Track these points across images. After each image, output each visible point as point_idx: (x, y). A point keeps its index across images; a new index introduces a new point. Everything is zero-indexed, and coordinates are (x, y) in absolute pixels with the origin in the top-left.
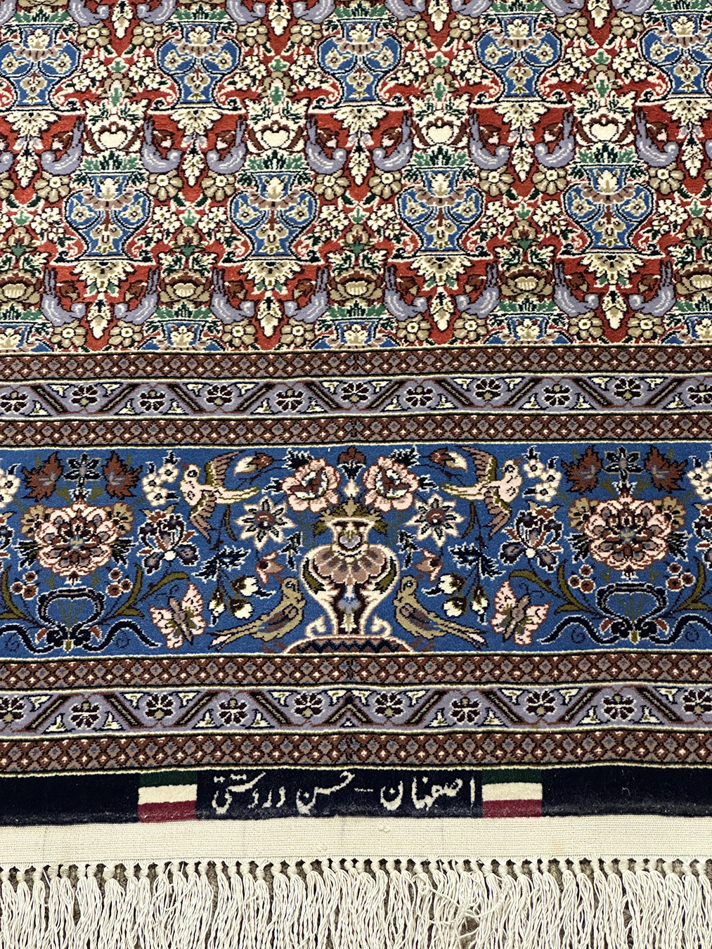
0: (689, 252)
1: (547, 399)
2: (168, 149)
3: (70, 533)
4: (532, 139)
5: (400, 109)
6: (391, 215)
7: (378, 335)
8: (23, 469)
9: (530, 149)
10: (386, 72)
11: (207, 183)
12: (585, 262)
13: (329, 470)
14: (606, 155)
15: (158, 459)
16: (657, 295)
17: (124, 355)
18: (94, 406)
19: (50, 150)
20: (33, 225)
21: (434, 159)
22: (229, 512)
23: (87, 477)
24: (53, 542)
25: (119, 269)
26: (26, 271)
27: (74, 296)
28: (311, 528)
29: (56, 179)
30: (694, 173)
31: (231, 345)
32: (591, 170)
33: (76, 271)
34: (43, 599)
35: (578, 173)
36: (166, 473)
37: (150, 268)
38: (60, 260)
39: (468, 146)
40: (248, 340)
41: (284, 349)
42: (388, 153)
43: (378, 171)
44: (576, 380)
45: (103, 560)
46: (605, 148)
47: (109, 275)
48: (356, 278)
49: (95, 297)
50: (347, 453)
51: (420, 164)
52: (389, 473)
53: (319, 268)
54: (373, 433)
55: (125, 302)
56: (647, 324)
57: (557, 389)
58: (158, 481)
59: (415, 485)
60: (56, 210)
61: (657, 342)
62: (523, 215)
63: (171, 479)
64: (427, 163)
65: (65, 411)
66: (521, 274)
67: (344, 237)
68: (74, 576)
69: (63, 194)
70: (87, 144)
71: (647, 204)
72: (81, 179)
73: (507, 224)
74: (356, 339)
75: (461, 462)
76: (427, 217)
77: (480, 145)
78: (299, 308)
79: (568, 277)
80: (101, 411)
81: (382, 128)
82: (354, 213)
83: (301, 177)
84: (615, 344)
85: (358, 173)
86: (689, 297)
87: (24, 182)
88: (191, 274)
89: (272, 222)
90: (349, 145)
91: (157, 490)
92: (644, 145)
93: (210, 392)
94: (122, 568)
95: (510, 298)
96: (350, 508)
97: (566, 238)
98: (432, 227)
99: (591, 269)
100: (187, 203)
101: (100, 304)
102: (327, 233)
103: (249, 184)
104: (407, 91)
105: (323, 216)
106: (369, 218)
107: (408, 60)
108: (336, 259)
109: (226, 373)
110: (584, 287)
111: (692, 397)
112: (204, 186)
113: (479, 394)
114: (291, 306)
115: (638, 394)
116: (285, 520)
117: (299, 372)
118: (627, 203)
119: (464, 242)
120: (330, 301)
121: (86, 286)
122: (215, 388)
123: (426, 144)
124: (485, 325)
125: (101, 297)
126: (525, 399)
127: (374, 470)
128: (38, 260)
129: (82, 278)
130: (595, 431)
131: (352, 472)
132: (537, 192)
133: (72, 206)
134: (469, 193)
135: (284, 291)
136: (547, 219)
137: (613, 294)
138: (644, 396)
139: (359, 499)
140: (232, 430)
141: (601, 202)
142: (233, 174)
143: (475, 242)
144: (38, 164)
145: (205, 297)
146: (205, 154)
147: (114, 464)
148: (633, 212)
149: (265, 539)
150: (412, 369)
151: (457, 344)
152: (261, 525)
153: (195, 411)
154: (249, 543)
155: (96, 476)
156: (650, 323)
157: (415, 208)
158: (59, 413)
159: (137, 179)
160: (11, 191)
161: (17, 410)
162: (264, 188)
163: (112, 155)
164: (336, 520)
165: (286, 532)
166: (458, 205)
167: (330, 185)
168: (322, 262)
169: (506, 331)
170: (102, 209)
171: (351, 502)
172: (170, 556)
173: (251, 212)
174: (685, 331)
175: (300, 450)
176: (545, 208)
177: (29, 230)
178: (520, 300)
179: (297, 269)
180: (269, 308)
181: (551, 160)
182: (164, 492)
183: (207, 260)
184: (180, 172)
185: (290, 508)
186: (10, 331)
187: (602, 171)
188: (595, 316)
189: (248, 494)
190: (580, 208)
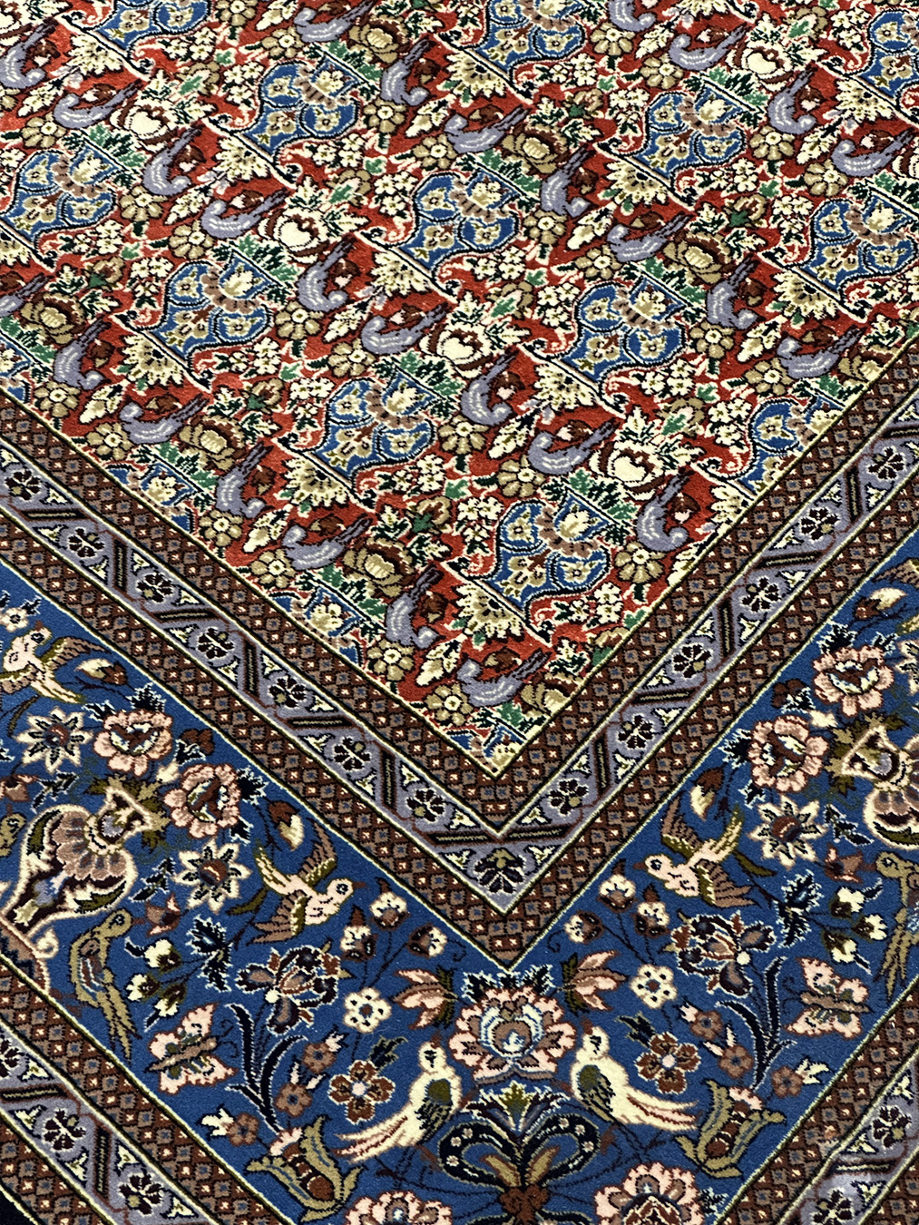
0: (234, 406)
5: (138, 75)
9: (207, 200)
10: (165, 32)
12: (129, 340)
21: (112, 141)
32: (238, 261)
39: (155, 154)
51: (93, 137)
77: (169, 161)
79: (98, 342)
81: (103, 82)
84: (64, 436)
99: (127, 351)
104: (165, 64)
107: (198, 35)
110: (99, 362)
111: (73, 539)
123: (121, 123)
132: (165, 244)
136: (144, 274)
137: (118, 389)
141: (211, 297)
148: (230, 329)
156: (118, 441)
174: (140, 474)
187: (247, 269)
190: (186, 288)
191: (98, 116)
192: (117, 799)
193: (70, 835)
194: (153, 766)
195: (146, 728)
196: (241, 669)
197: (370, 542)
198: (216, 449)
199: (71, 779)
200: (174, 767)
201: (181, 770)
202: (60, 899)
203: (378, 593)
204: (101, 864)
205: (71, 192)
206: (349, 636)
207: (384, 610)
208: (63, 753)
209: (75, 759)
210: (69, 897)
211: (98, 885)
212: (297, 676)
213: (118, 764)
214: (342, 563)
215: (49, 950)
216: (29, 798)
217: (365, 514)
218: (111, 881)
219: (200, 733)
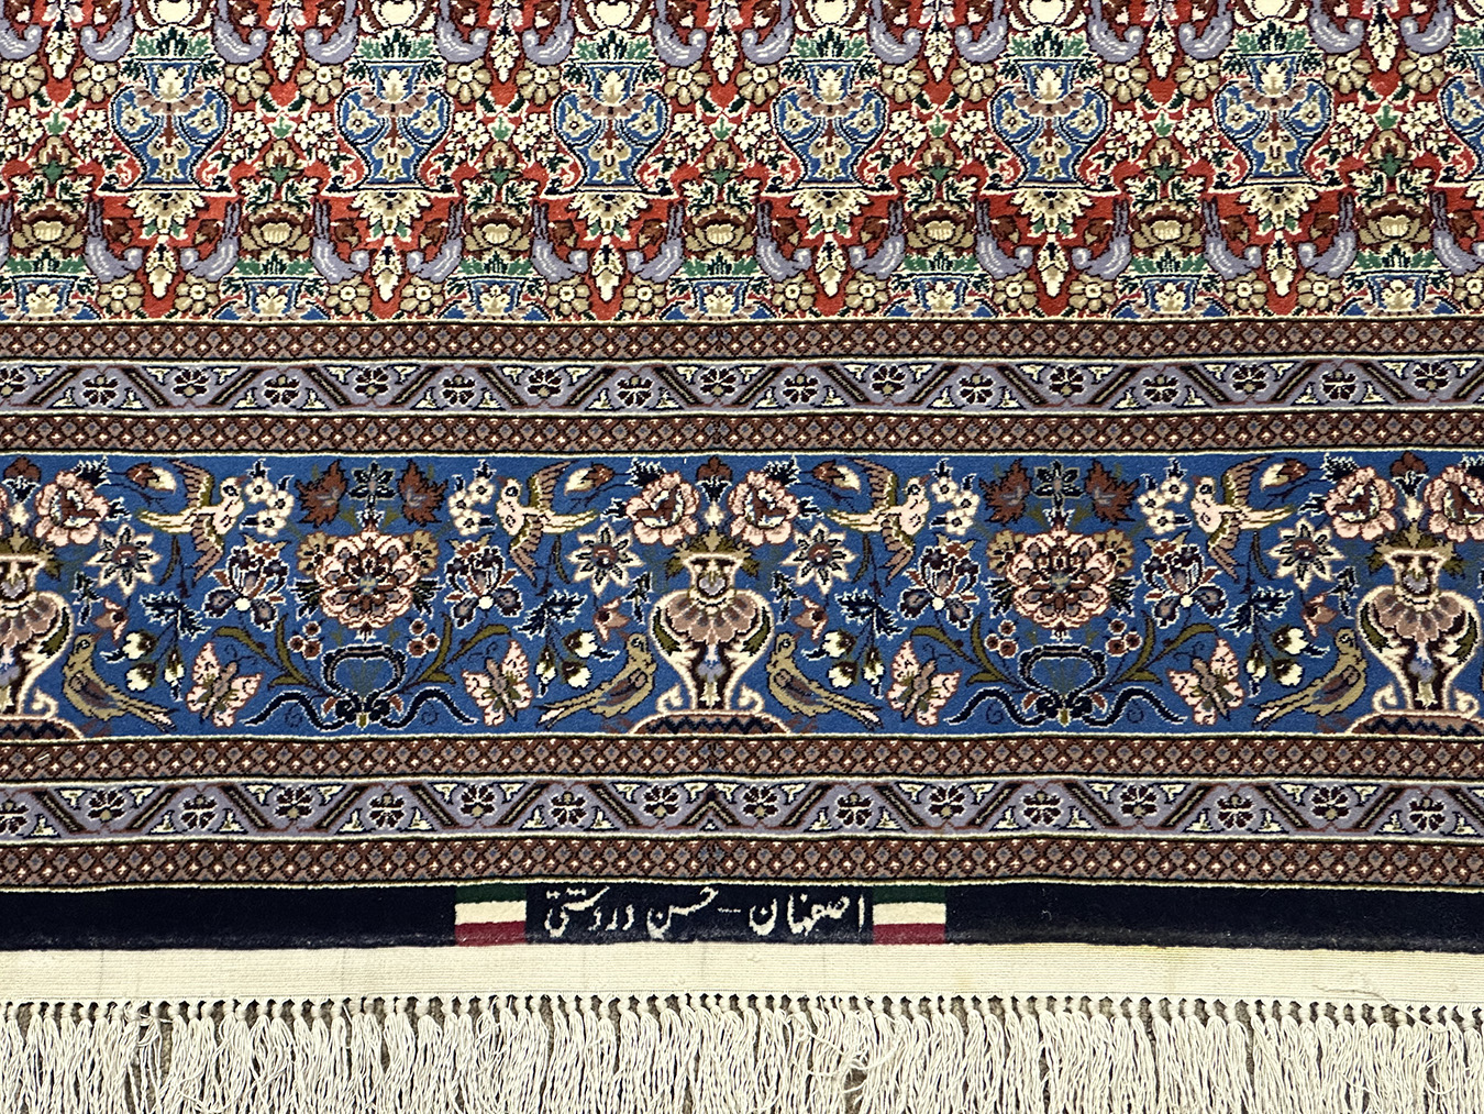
1: (964, 393)
2: (472, 28)
3: (359, 571)
4: (951, 19)
6: (766, 128)
7: (749, 302)
8: (297, 483)
11: (523, 78)
12: (1017, 200)
13: (686, 488)
14: (1048, 44)
15: (467, 470)
16: (1108, 249)
17: (421, 325)
18: (386, 397)
19: (316, 26)
20: (298, 137)
21: (822, 46)
22: (559, 545)
23: (379, 494)
24: (339, 581)
25: (411, 203)
26: (291, 205)
27: (354, 240)
28: (664, 568)
29: (325, 70)
30: (1162, 71)
31: (559, 313)
33: (356, 205)
34: (329, 659)
35: (1011, 71)
36: (478, 490)
37: (451, 201)
38: (334, 188)
39: (867, 29)
40: (581, 306)
41: (627, 319)
42: (763, 36)
43: (748, 64)
44: (1002, 369)
45: (402, 608)
46: (1047, 34)
47: (398, 211)
48: (721, 220)
49: (381, 242)
50: (709, 466)
51: (803, 54)
52: (762, 494)
53: (671, 203)
54: (741, 439)
55: (419, 250)
56: (1093, 291)
57: (977, 380)
58: (469, 502)
59: (794, 510)
60: (326, 116)
61: (1106, 316)
62: (938, 131)
63: (484, 499)
64: (813, 54)
65: (347, 404)
66: (934, 217)
67: (704, 159)
68: (366, 628)
69: (335, 92)
70: (363, 18)
71: (1099, 117)
72: (358, 71)
73: (916, 144)
74: (719, 306)
75: (852, 481)
76: (811, 133)
77: (883, 26)
78: (646, 261)
79: (995, 222)
80: (393, 404)
82: (717, 125)
83: (647, 71)
85: (723, 65)
86: (1150, 251)
87: (283, 74)
88: (504, 211)
89: (610, 136)
90: (710, 24)
91: (467, 514)
92: (1098, 31)
93: (532, 380)
94: (426, 618)
95: (918, 251)
96: (713, 540)
97: (993, 166)
98: (819, 147)
99: (1025, 211)
100: (498, 108)
101: (388, 252)
102: (681, 154)
103: (579, 81)
105: (676, 128)
106: (736, 133)
108: (694, 191)
109: (552, 353)
110: (1015, 237)
111: (1148, 393)
112: (519, 82)
113: (877, 387)
114: (635, 257)
115: (1079, 389)
116: (630, 555)
117: (646, 352)
118: (1074, 115)
119: (861, 170)
120: (686, 253)
121: (369, 227)
122: (539, 374)
123: (812, 24)
124: (886, 290)
125: (389, 242)
126: (935, 394)
127: (742, 488)
128: (306, 189)
129: (363, 215)
130: (1023, 438)
131: (714, 492)
132: (957, 98)
133: (347, 111)
134: (868, 98)
135: (627, 237)
136: (969, 137)
137: (1052, 247)
138: (1088, 391)
139: (724, 528)
140: (562, 432)
141: (1040, 114)
142: (557, 65)
143: (874, 170)
144: (300, 47)
145: (524, 244)
146: (520, 35)
147: (412, 476)
148: (1081, 128)
149: (605, 581)
150: (792, 351)
151: (850, 317)
152: (600, 563)
153: (514, 406)
154: (585, 586)
155: (390, 494)
156: (1098, 289)
157: (797, 119)
158: (340, 406)
159: (432, 71)
160: (267, 87)
161: (286, 401)
162: (599, 87)
163: (397, 35)
164: (695, 556)
165: (632, 571)
166: (853, 115)
167: (686, 83)
168: (675, 196)
169: (913, 299)
170: (386, 115)
171: (713, 532)
172: (486, 603)
173: (582, 121)
174: (1142, 300)
175: (648, 461)
176: (966, 122)
177: (293, 145)
178: (932, 254)
179: (643, 205)
180: (607, 260)
181: (976, 51)
182: (477, 517)
183: (526, 191)
184: (488, 63)
185: (636, 539)
186: (273, 290)
187: (1041, 68)
188: (1028, 279)
189: (583, 519)
190: (1012, 122)
191: (787, 33)
192: (1399, 559)
193: (1394, 613)
194: (1396, 512)
195: (1360, 490)
196: (1379, 388)
197: (1368, 212)
198: (1175, 234)
199: (1349, 572)
200: (1412, 502)
201: (1420, 499)
202: (1439, 664)
203: (1416, 247)
204: (1439, 616)
205: (837, 114)
206: (1429, 297)
207: (1433, 256)
208: (1324, 559)
209: (1337, 555)
210: (1443, 657)
211: (1453, 632)
212: (1424, 359)
213: (1370, 533)
214: (1365, 246)
215: (1471, 706)
216: (1334, 610)
217: (1340, 193)
218: (1459, 623)
219: (1402, 460)
